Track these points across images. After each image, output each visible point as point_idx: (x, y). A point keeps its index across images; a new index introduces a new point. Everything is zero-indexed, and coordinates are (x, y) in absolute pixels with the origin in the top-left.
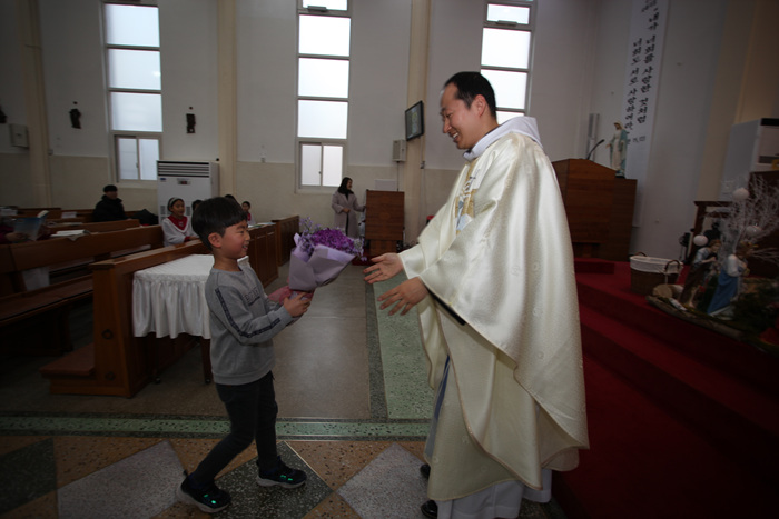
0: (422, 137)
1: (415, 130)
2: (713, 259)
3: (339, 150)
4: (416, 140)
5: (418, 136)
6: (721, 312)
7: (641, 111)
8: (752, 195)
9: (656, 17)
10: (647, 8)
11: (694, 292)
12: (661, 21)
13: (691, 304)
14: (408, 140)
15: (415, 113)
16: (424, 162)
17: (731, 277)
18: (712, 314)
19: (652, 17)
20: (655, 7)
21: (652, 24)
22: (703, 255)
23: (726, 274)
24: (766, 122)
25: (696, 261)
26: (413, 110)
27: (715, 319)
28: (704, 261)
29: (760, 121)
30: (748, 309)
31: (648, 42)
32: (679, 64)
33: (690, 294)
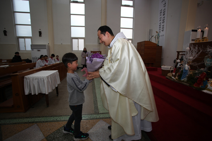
2: (182, 66)
3: (83, 40)
6: (184, 79)
7: (162, 28)
8: (190, 49)
9: (165, 4)
10: (163, 1)
11: (177, 74)
12: (167, 5)
13: (177, 78)
17: (186, 70)
20: (165, 1)
21: (164, 5)
23: (185, 70)
24: (193, 31)
25: (178, 67)
27: (183, 81)
28: (180, 66)
29: (191, 30)
30: (190, 78)
31: (163, 10)
32: (171, 16)
33: (176, 75)
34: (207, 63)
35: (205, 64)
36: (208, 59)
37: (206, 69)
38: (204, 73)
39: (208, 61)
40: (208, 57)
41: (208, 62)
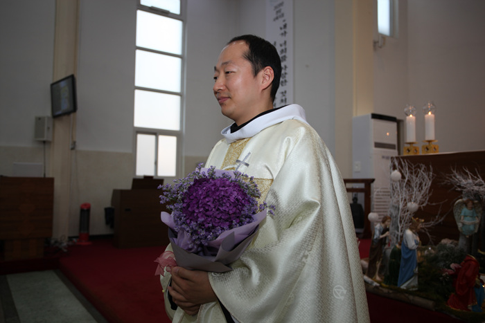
0: (72, 115)
1: (65, 105)
2: (387, 233)
4: (65, 118)
5: (68, 113)
7: (282, 101)
9: (285, 26)
10: (277, 18)
12: (289, 29)
14: (55, 117)
15: (64, 87)
16: (74, 143)
17: (411, 250)
18: (403, 287)
19: (282, 26)
20: (283, 19)
21: (283, 31)
22: (380, 231)
23: (407, 248)
24: (375, 116)
25: (375, 237)
26: (63, 84)
28: (381, 236)
29: (370, 116)
31: (281, 45)
32: (307, 66)
33: (375, 268)
34: (463, 224)
35: (460, 225)
36: (465, 210)
37: (462, 242)
38: (471, 260)
39: (465, 216)
40: (465, 204)
41: (467, 220)
